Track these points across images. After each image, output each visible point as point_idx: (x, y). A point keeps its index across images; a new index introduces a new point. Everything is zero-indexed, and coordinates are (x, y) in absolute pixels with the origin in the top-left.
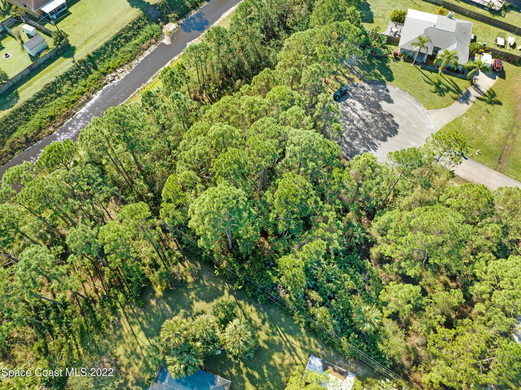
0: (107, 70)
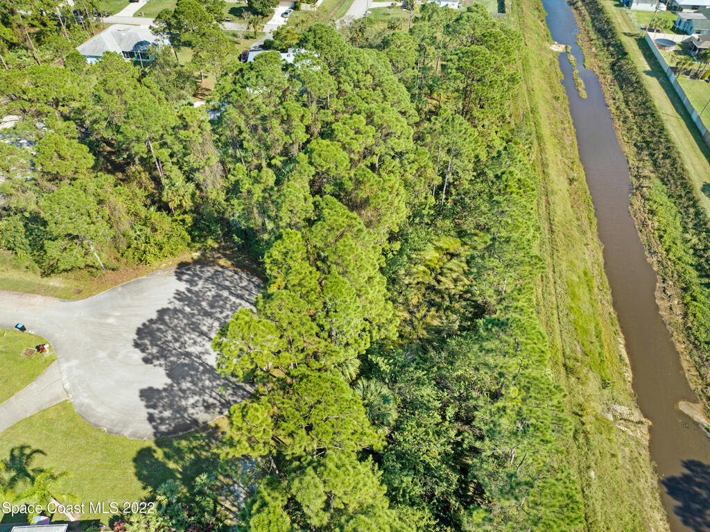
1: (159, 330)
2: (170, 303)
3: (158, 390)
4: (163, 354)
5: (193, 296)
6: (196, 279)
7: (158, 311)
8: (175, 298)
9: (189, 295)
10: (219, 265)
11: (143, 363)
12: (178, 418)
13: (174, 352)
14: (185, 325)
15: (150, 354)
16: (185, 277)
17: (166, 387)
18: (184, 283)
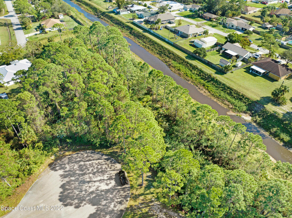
1: (69, 193)
2: (62, 181)
3: (94, 213)
4: (81, 200)
5: (69, 172)
6: (63, 166)
7: (60, 187)
8: (62, 178)
9: (67, 173)
10: (67, 155)
11: (77, 209)
12: (114, 215)
13: (85, 196)
14: (78, 184)
15: (75, 204)
16: (57, 168)
17: (96, 209)
18: (59, 170)
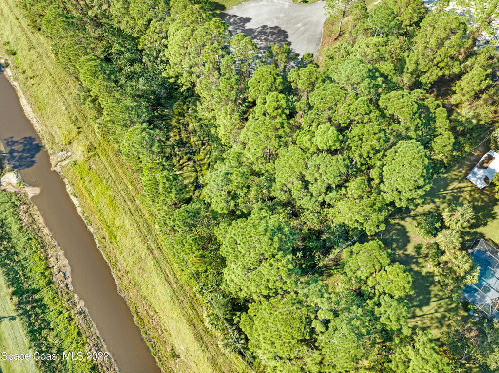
0: (45, 277)
